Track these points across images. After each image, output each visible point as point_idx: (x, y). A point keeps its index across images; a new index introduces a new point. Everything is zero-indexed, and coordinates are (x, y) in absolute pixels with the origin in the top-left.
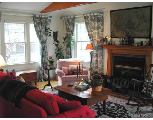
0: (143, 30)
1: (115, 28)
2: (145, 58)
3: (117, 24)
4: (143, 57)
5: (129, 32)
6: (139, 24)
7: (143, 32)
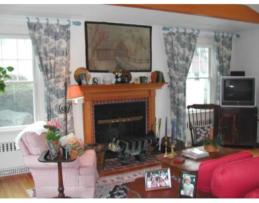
0: (141, 60)
1: (95, 53)
2: (146, 100)
3: (98, 47)
4: (143, 100)
5: (122, 62)
6: (136, 51)
7: (141, 63)
